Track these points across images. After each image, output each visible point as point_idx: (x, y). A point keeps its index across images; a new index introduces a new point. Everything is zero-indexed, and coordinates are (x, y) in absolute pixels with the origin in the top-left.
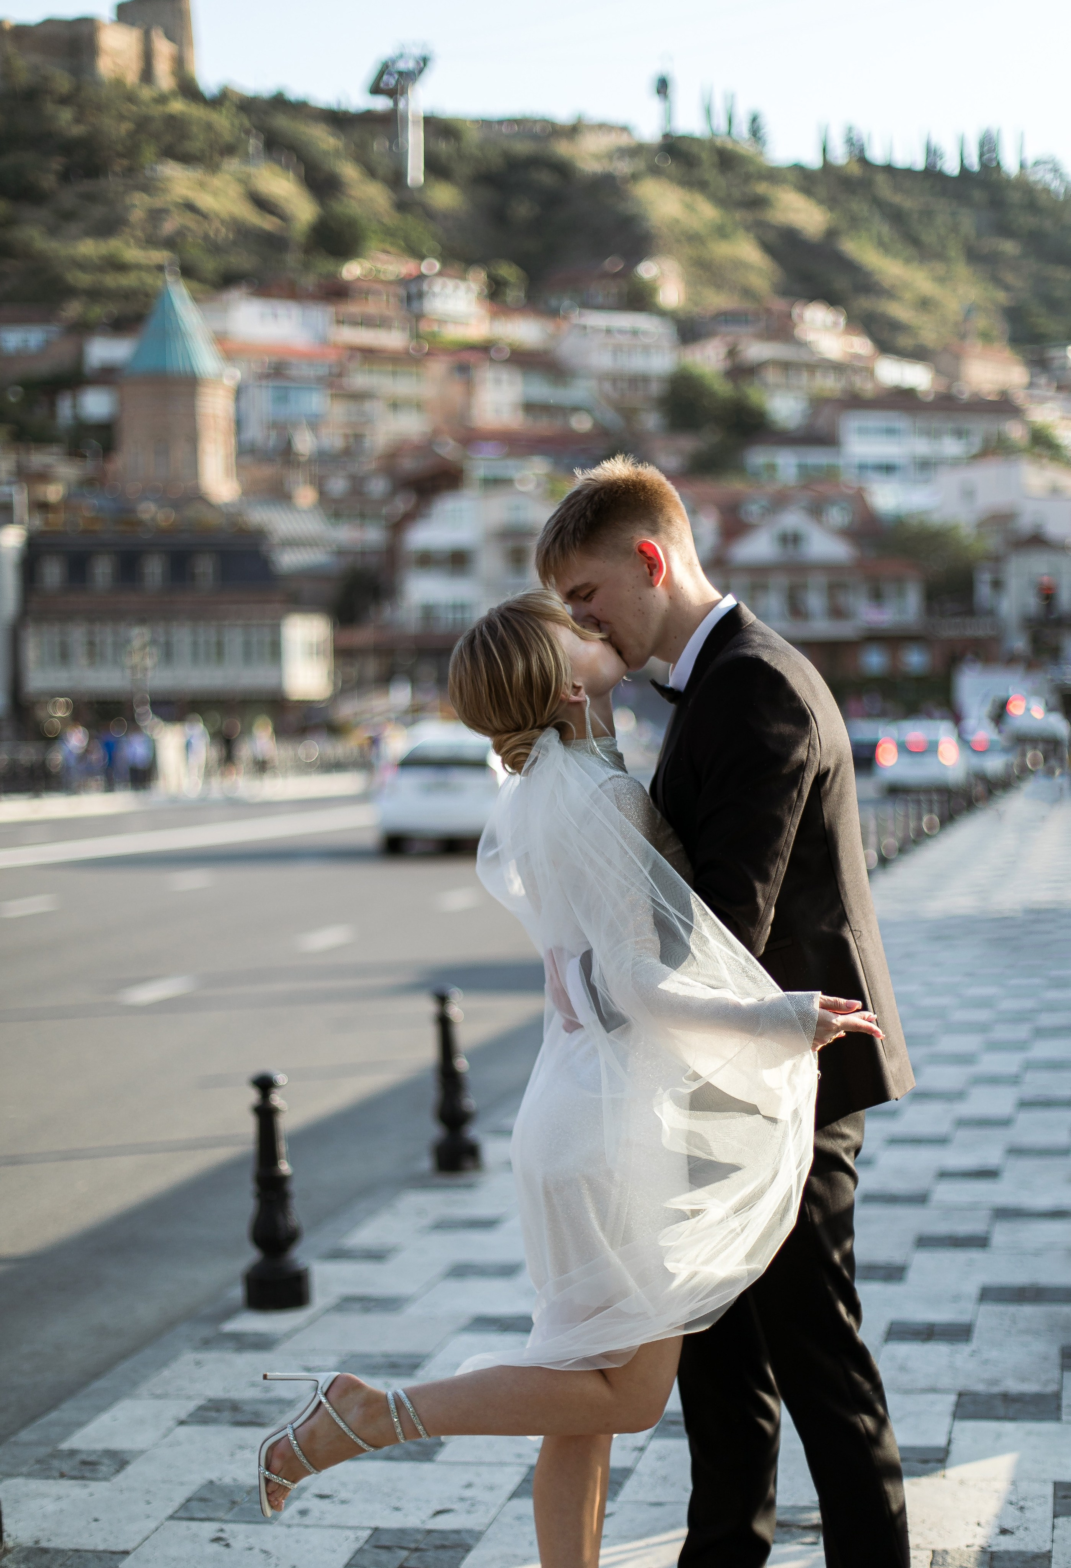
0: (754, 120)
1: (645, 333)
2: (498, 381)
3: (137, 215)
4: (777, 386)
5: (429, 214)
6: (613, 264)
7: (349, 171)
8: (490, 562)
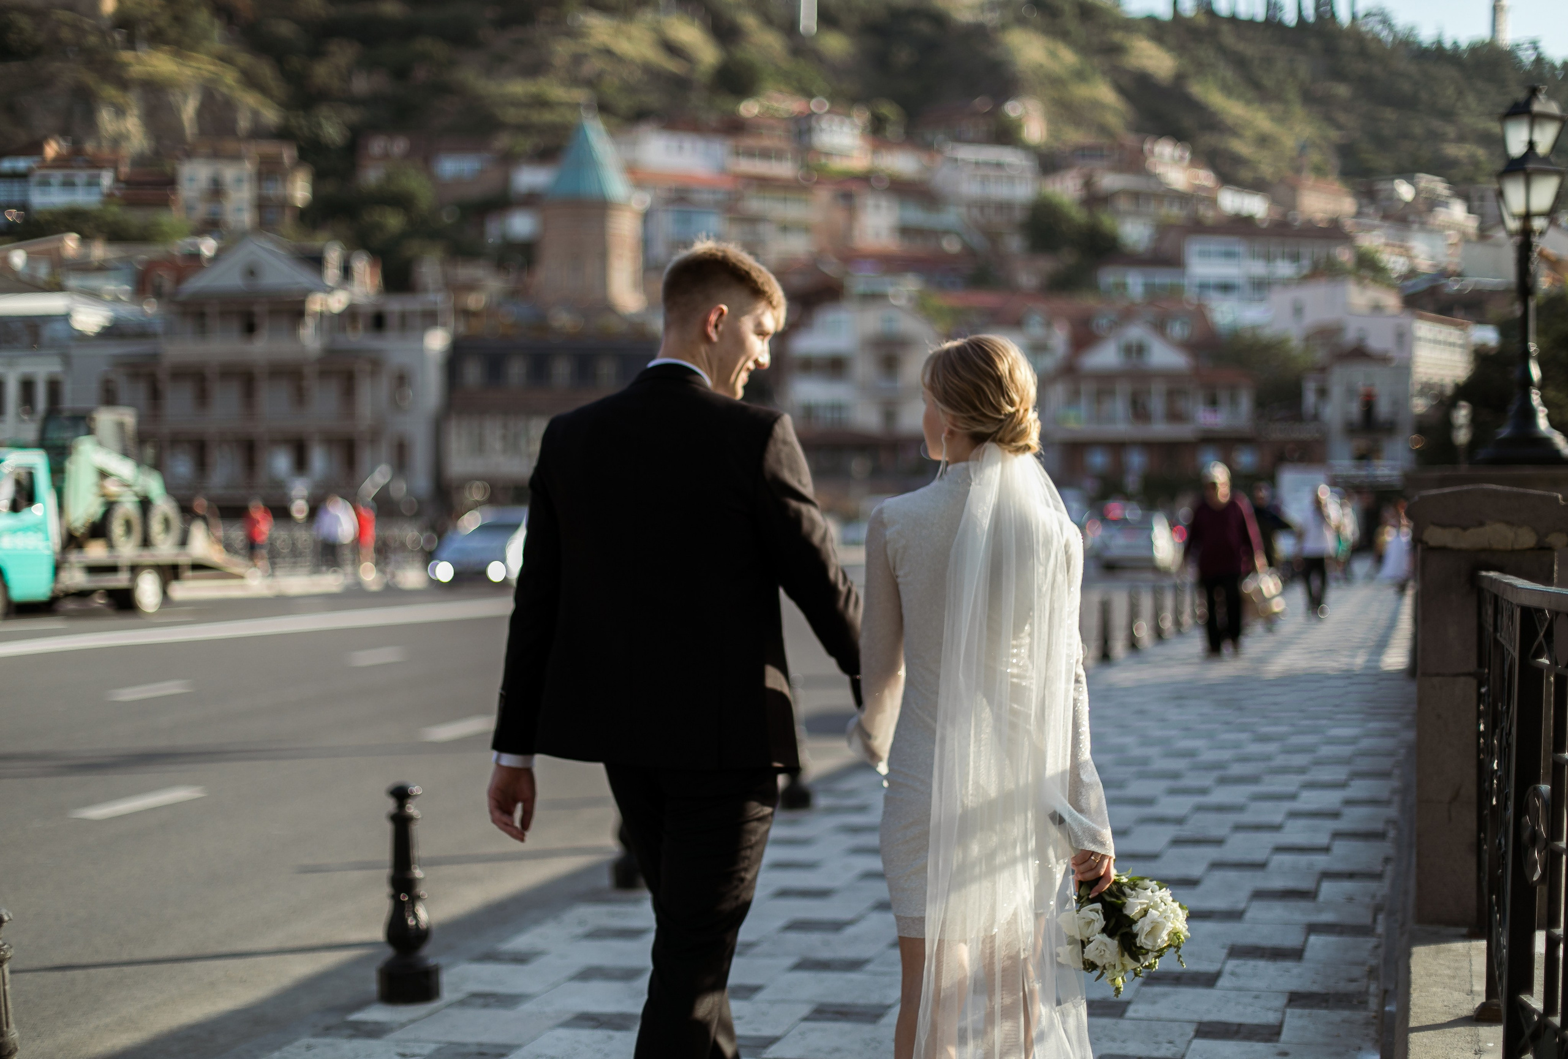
1: (1010, 165)
2: (877, 207)
3: (561, 59)
4: (1128, 214)
5: (820, 60)
6: (981, 103)
7: (749, 21)
8: (864, 368)
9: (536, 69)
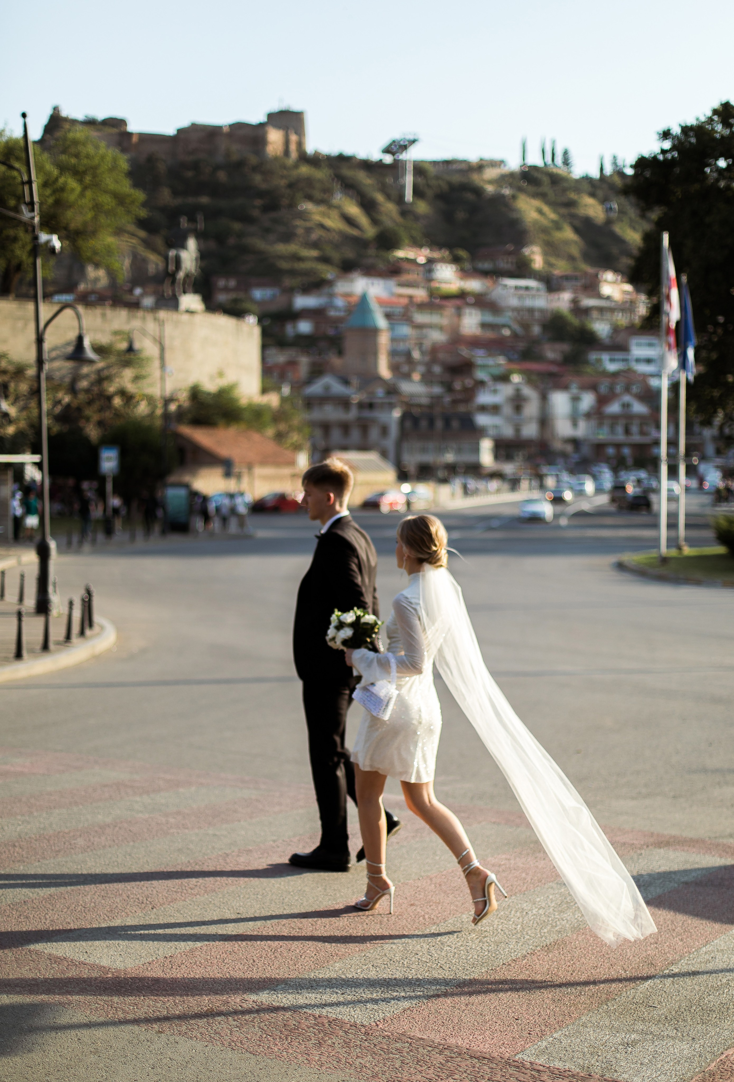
0: (566, 153)
1: (532, 288)
2: (470, 314)
3: (300, 231)
4: (598, 319)
5: (417, 217)
6: (510, 247)
7: (380, 198)
8: (507, 410)
9: (288, 237)
